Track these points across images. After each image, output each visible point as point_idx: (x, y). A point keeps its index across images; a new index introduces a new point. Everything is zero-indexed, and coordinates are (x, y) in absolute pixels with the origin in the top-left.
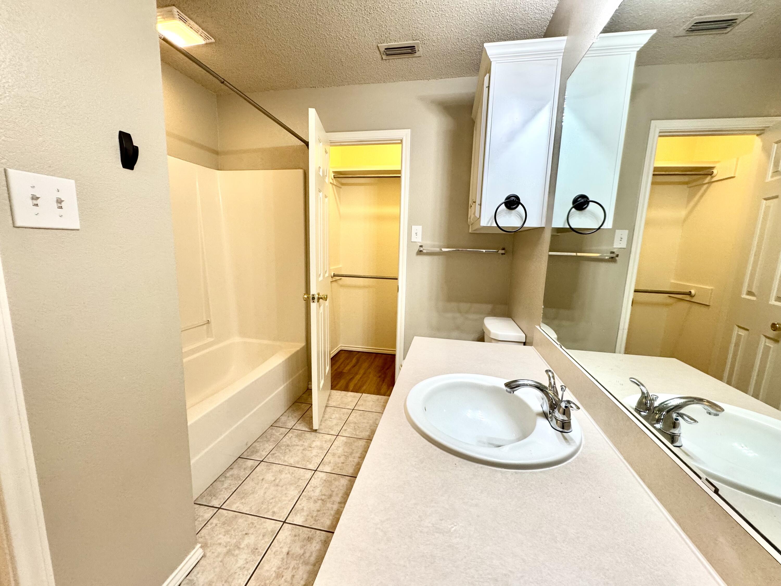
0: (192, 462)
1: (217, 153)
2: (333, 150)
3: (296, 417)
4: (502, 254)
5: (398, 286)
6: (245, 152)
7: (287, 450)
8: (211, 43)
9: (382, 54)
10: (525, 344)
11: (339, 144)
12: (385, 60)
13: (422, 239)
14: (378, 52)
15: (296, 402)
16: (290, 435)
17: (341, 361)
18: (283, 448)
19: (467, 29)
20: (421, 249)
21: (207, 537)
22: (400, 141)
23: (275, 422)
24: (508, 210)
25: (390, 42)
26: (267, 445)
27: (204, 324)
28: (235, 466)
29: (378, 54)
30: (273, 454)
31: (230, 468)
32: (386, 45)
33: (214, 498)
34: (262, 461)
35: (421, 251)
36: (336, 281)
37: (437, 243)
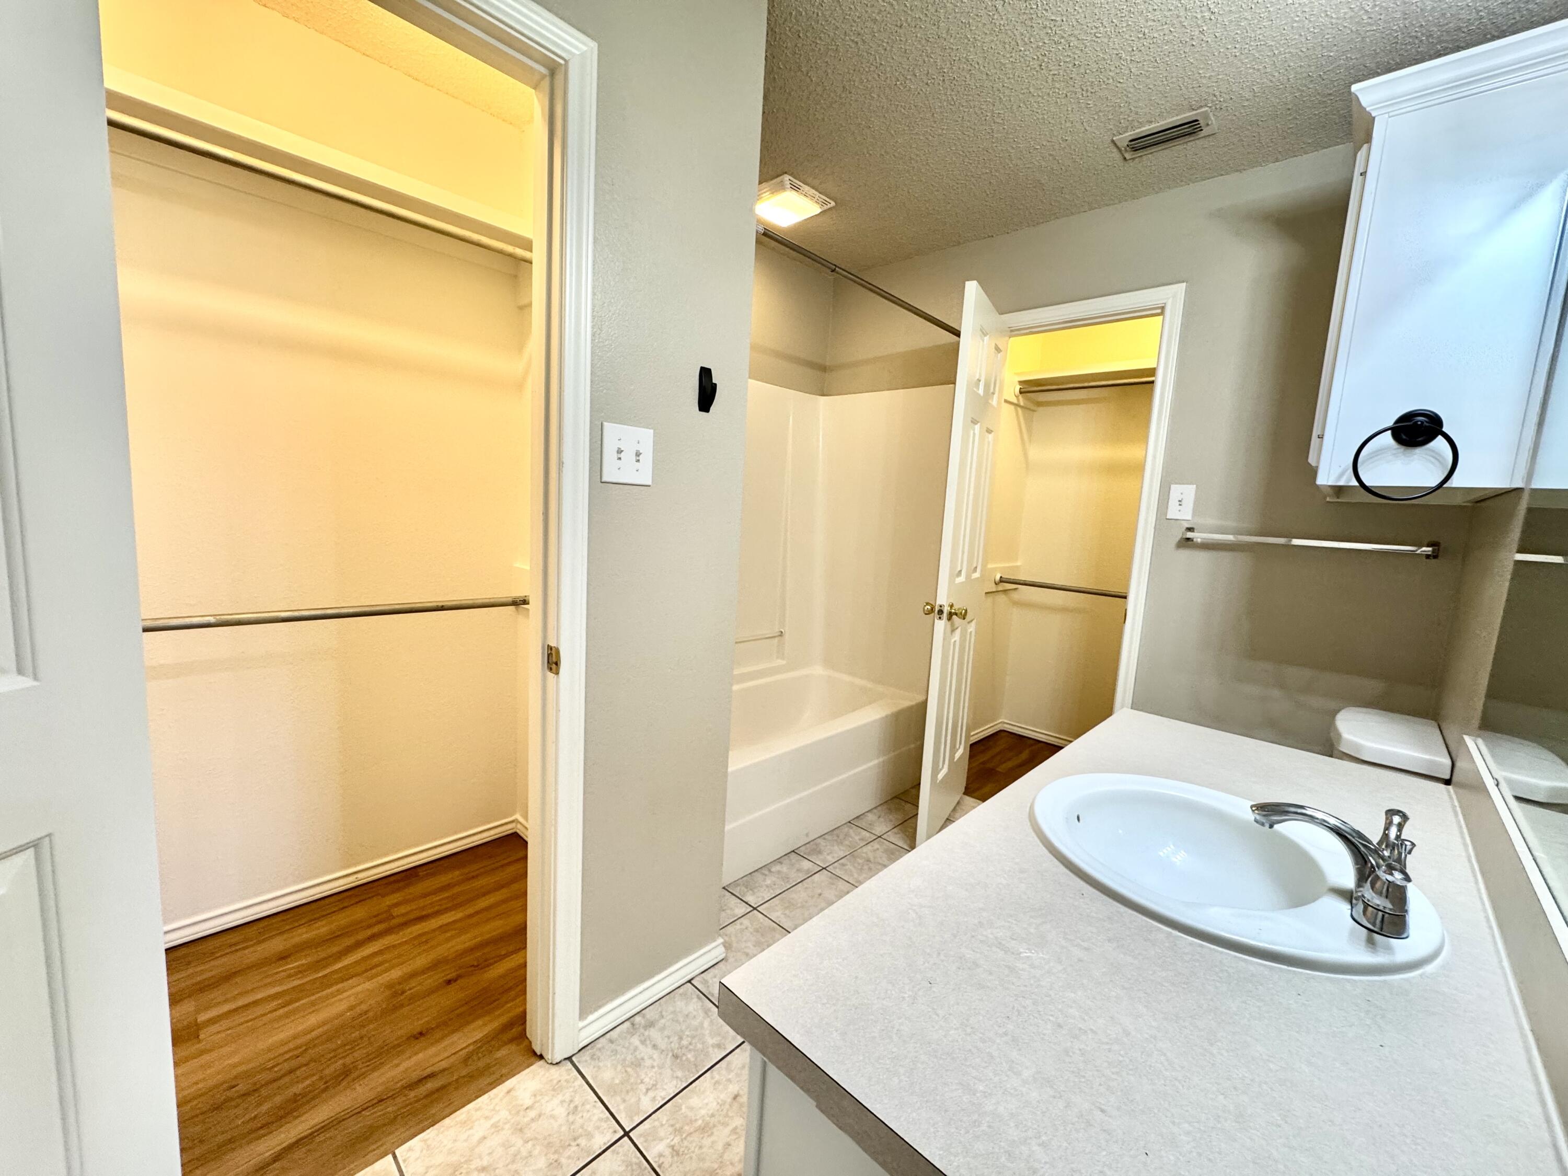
0: (728, 827)
1: (823, 369)
2: (1017, 344)
3: (891, 821)
4: (1428, 557)
5: (1126, 610)
6: (867, 362)
7: (866, 867)
8: (830, 209)
9: (1123, 152)
10: (1448, 782)
11: (1028, 331)
12: (1133, 159)
13: (1195, 512)
14: (1115, 150)
15: (896, 797)
16: (876, 845)
17: (997, 750)
18: (860, 861)
19: (1331, 52)
20: (1190, 535)
21: (733, 938)
22: (1159, 311)
23: (858, 817)
24: (1402, 449)
25: (1140, 128)
26: (836, 848)
27: (774, 637)
28: (786, 861)
29: (1116, 154)
30: (843, 865)
31: (779, 861)
32: (1130, 134)
33: (751, 892)
34: (825, 868)
35: (1188, 539)
36: (1005, 591)
37: (1231, 524)
